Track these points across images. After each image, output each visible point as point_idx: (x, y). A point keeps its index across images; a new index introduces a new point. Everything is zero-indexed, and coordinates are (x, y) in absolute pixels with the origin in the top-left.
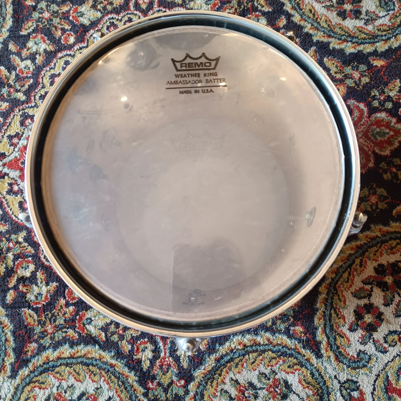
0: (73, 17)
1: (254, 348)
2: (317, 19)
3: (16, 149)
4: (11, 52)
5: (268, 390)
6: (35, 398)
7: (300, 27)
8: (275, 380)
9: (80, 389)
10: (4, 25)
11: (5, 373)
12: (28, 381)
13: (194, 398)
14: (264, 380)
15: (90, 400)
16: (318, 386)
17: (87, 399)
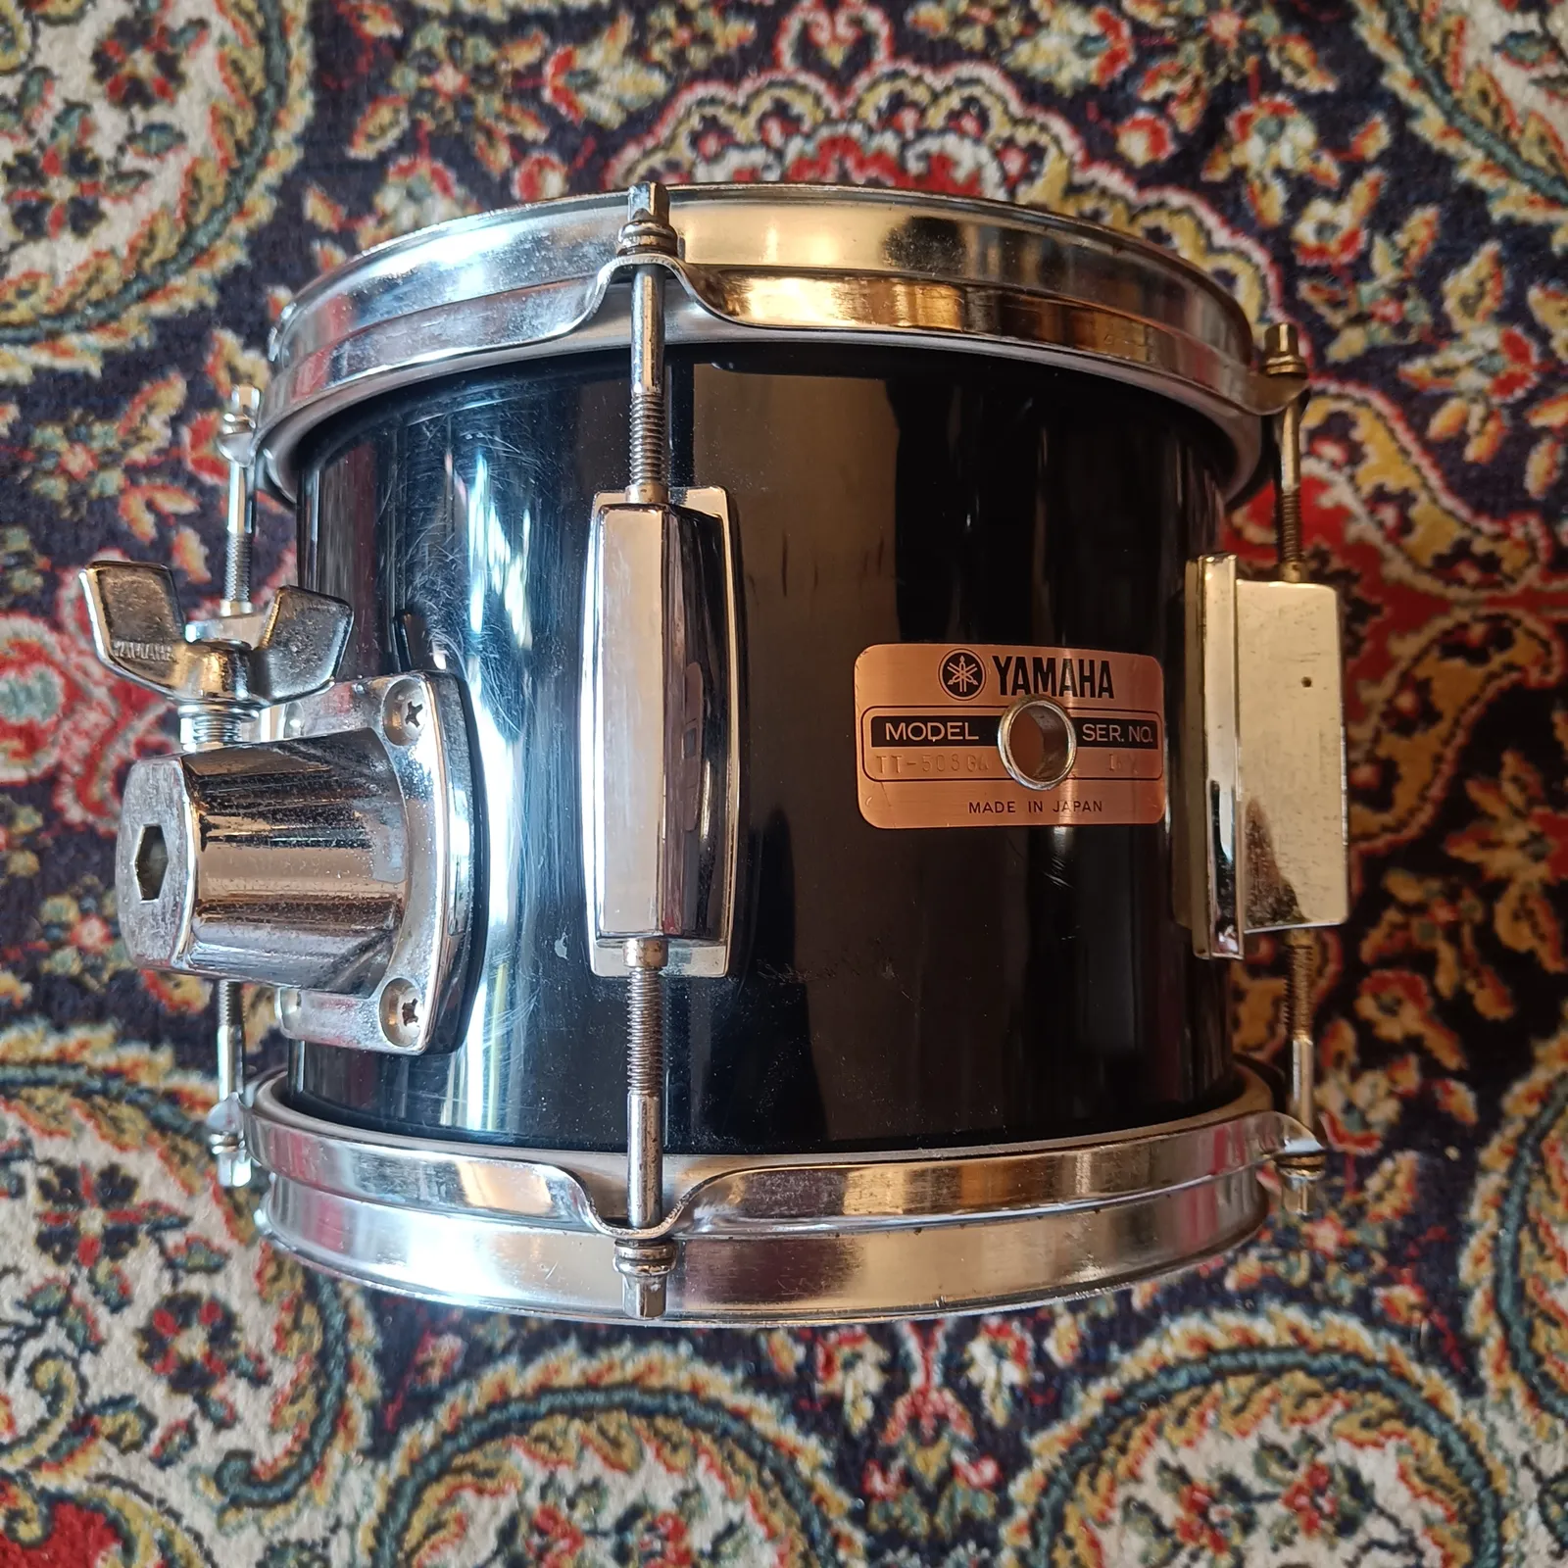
0: (556, 91)
1: (1244, 1359)
2: (1507, 130)
4: (314, 231)
5: (1289, 1502)
6: (463, 1523)
7: (1445, 163)
8: (1316, 1469)
9: (623, 1492)
10: (282, 115)
11: (350, 1435)
12: (434, 1468)
13: (1032, 1527)
14: (1275, 1469)
15: (662, 1530)
16: (1464, 1491)
17: (651, 1528)
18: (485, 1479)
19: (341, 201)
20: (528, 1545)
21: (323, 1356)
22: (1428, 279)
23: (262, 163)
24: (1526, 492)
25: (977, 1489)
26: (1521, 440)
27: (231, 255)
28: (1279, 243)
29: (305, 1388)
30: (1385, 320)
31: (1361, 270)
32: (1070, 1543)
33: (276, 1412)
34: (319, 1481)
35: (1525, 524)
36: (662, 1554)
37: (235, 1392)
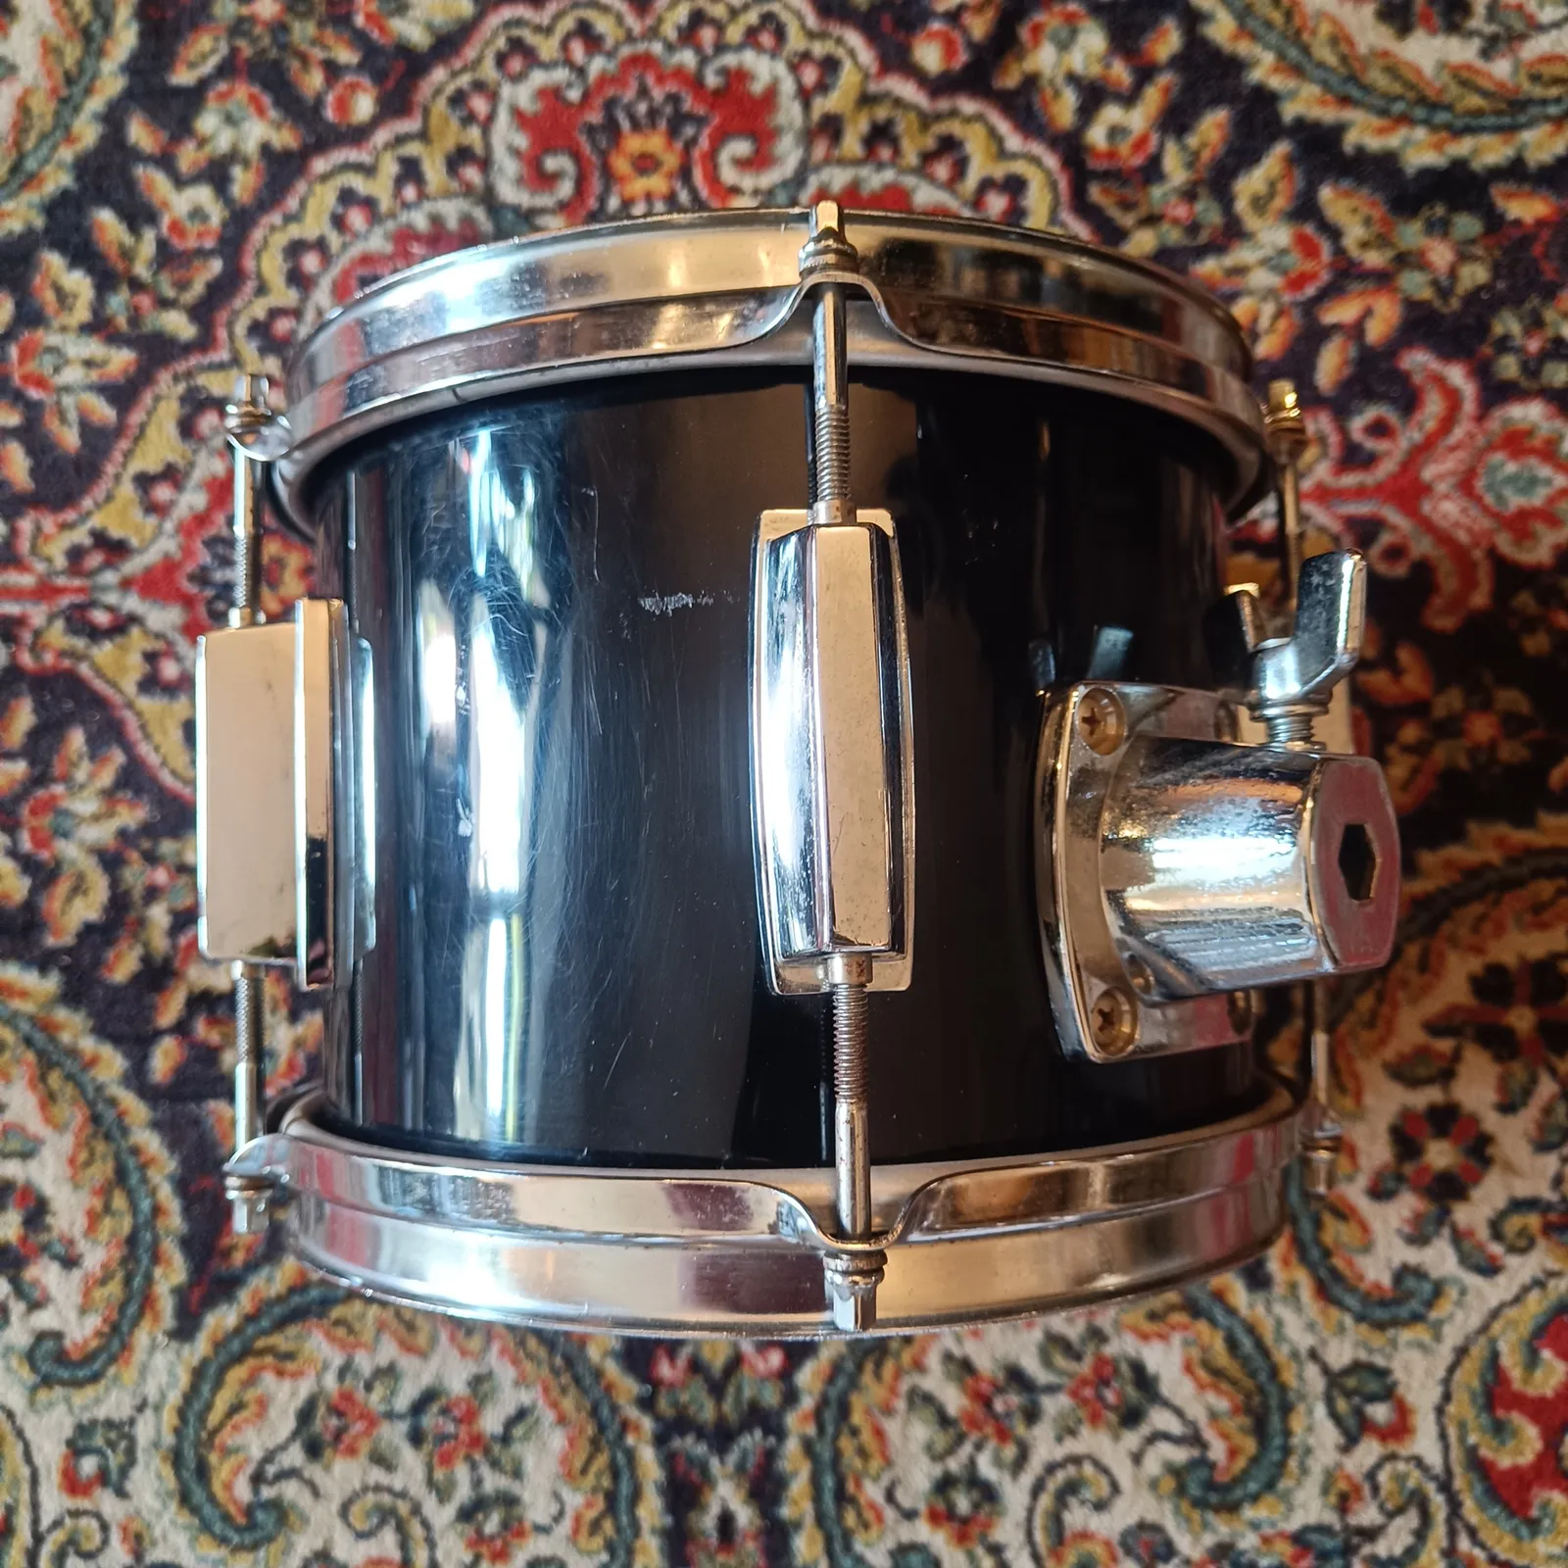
0: (369, 17)
2: (1298, 32)
3: (169, 526)
4: (135, 155)
5: (1074, 1394)
6: (263, 1404)
7: (1235, 66)
8: (1101, 1361)
9: (418, 1376)
10: (109, 45)
11: (156, 1318)
12: (236, 1350)
13: (818, 1415)
14: (1060, 1361)
15: (457, 1413)
16: (1249, 1383)
17: (445, 1411)
18: (285, 1361)
19: (164, 126)
20: (326, 1427)
21: (132, 1241)
22: (1219, 179)
23: (88, 91)
24: (1316, 388)
25: (764, 1379)
26: (1310, 337)
27: (58, 179)
28: (1071, 148)
29: (115, 1271)
30: (1176, 221)
31: (1152, 171)
32: (855, 1432)
33: (87, 1293)
34: (127, 1363)
35: (1316, 420)
36: (456, 1437)
37: (46, 1274)
